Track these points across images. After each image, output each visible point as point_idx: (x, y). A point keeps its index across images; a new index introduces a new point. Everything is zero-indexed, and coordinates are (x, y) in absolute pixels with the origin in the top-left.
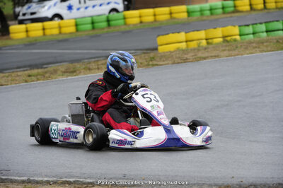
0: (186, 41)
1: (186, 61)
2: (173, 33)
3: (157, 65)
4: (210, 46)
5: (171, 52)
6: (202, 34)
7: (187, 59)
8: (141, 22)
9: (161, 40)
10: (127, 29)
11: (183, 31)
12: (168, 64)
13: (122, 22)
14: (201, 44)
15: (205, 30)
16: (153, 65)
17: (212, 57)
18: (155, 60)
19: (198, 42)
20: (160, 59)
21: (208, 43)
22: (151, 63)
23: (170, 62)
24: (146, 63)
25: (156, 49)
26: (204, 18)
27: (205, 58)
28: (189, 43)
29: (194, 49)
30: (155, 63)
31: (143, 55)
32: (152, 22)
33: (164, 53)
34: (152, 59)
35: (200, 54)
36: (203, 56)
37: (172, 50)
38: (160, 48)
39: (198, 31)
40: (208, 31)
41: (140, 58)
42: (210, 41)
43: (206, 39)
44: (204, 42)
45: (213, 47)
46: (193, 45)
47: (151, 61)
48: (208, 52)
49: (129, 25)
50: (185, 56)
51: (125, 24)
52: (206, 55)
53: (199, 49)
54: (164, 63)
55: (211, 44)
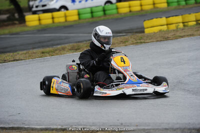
0: (167, 25)
1: (167, 39)
2: (156, 18)
3: (144, 42)
4: (186, 28)
5: (155, 33)
6: (179, 19)
7: (168, 38)
8: (130, 11)
9: (147, 24)
10: (119, 16)
11: (164, 16)
12: (153, 42)
13: (115, 11)
14: (179, 27)
15: (182, 15)
16: (141, 43)
17: (188, 35)
18: (143, 39)
19: (177, 25)
20: (147, 38)
21: (184, 26)
22: (139, 41)
23: (155, 40)
24: (135, 42)
25: (143, 32)
26: (181, 7)
27: (182, 37)
28: (168, 26)
29: (174, 30)
30: (142, 41)
31: (133, 36)
32: (139, 11)
33: (150, 34)
34: (141, 38)
35: (178, 34)
36: (181, 35)
37: (156, 31)
38: (146, 30)
39: (176, 16)
40: (184, 16)
41: (131, 38)
42: (186, 24)
43: (183, 23)
44: (181, 25)
45: (189, 29)
46: (173, 27)
48: (184, 32)
49: (121, 14)
50: (167, 35)
51: (118, 13)
53: (177, 30)
54: (150, 41)
55: (187, 26)
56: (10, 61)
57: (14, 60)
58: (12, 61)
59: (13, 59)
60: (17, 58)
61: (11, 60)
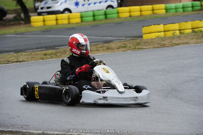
0: (164, 31)
1: (164, 46)
2: (154, 25)
3: (142, 48)
4: (182, 35)
6: (176, 26)
7: (164, 45)
8: (130, 16)
9: (145, 29)
10: (120, 21)
11: (162, 23)
12: (150, 48)
13: (116, 15)
14: (176, 34)
15: (179, 23)
16: (139, 49)
17: (183, 43)
18: (140, 45)
19: (173, 32)
20: (144, 44)
21: (180, 33)
22: (137, 47)
23: (152, 47)
24: (133, 47)
25: (142, 37)
26: (178, 14)
27: (178, 44)
28: (166, 32)
29: (170, 37)
30: (140, 47)
31: (131, 41)
32: (139, 16)
33: (147, 40)
34: (138, 44)
35: (175, 41)
36: (177, 42)
37: (153, 38)
38: (144, 36)
39: (173, 23)
40: (180, 24)
41: (129, 43)
42: (182, 31)
43: (179, 30)
44: (178, 33)
45: (185, 36)
46: (169, 34)
47: (137, 45)
48: (180, 39)
49: (121, 18)
50: (163, 42)
51: (119, 17)
52: (179, 42)
53: (174, 37)
54: (147, 47)
55: (183, 33)
56: (13, 62)
57: (17, 62)
58: (15, 62)
59: (16, 60)
60: (21, 60)
61: (15, 60)
